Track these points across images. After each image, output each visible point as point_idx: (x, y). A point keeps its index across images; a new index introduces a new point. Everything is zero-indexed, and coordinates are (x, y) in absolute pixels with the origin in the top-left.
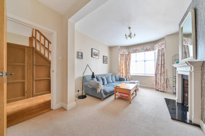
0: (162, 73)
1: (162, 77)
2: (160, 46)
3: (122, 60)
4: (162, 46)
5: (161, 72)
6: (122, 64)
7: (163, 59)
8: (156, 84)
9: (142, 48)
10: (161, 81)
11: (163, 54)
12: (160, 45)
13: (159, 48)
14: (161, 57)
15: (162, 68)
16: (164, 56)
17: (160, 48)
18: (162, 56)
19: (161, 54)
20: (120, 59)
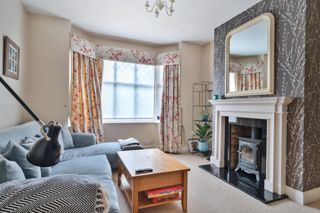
0: (175, 114)
1: (176, 122)
2: (172, 60)
3: (79, 74)
4: (174, 59)
5: (173, 114)
6: (80, 86)
7: (176, 86)
8: (163, 139)
9: (135, 52)
10: (173, 132)
11: (176, 76)
12: (171, 57)
13: (168, 62)
14: (174, 82)
15: (176, 105)
16: (178, 81)
17: (171, 64)
18: (174, 80)
19: (172, 76)
20: (75, 71)
